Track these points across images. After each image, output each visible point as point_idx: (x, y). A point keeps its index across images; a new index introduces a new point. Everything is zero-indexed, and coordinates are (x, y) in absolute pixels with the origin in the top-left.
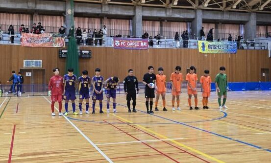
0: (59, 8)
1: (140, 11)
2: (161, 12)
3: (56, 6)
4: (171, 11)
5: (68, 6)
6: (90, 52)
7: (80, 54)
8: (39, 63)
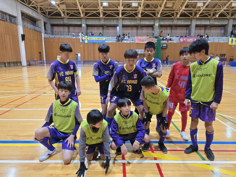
0: (151, 23)
1: (195, 21)
2: (207, 22)
3: (150, 22)
4: (213, 21)
5: (156, 21)
6: (167, 45)
7: (162, 46)
8: (142, 51)
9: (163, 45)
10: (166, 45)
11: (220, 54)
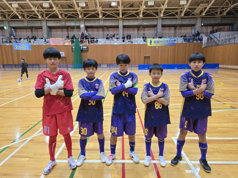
1: (122, 22)
2: (135, 22)
4: (141, 21)
6: (88, 47)
9: (84, 47)
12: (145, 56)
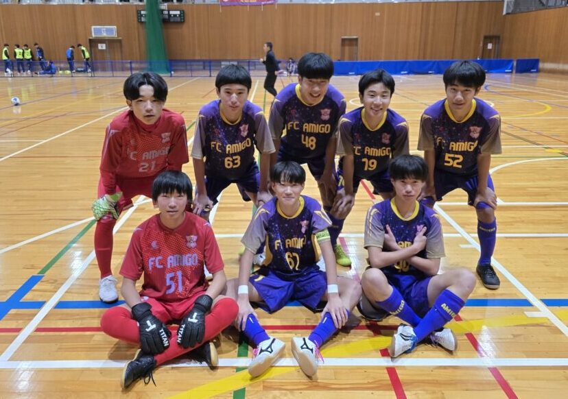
6: (183, 12)
7: (167, 17)
8: (112, 30)
9: (172, 12)
10: (178, 13)
11: (343, 40)
12: (343, 37)
